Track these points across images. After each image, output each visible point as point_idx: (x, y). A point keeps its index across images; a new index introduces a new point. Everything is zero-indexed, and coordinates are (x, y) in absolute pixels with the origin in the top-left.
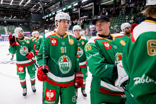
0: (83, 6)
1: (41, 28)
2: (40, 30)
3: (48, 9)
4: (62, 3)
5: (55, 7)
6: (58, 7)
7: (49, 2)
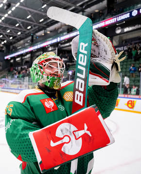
0: (61, 44)
1: (3, 71)
2: (1, 74)
3: (14, 45)
4: (34, 38)
5: (24, 44)
6: (28, 44)
7: (15, 37)
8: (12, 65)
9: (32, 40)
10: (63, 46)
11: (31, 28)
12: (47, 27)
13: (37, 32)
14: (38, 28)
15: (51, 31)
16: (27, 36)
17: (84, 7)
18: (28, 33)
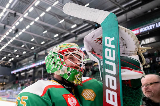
8: (17, 78)
9: (35, 58)
13: (39, 52)
14: (40, 49)
16: (31, 55)
17: (77, 33)
18: (32, 53)
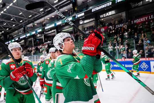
0: (46, 32)
3: (11, 34)
4: (26, 29)
6: (21, 33)
7: (11, 28)
9: (24, 30)
10: (47, 33)
11: (23, 21)
12: (35, 21)
13: (27, 24)
14: (28, 22)
15: (37, 24)
16: (20, 27)
17: (58, 8)
